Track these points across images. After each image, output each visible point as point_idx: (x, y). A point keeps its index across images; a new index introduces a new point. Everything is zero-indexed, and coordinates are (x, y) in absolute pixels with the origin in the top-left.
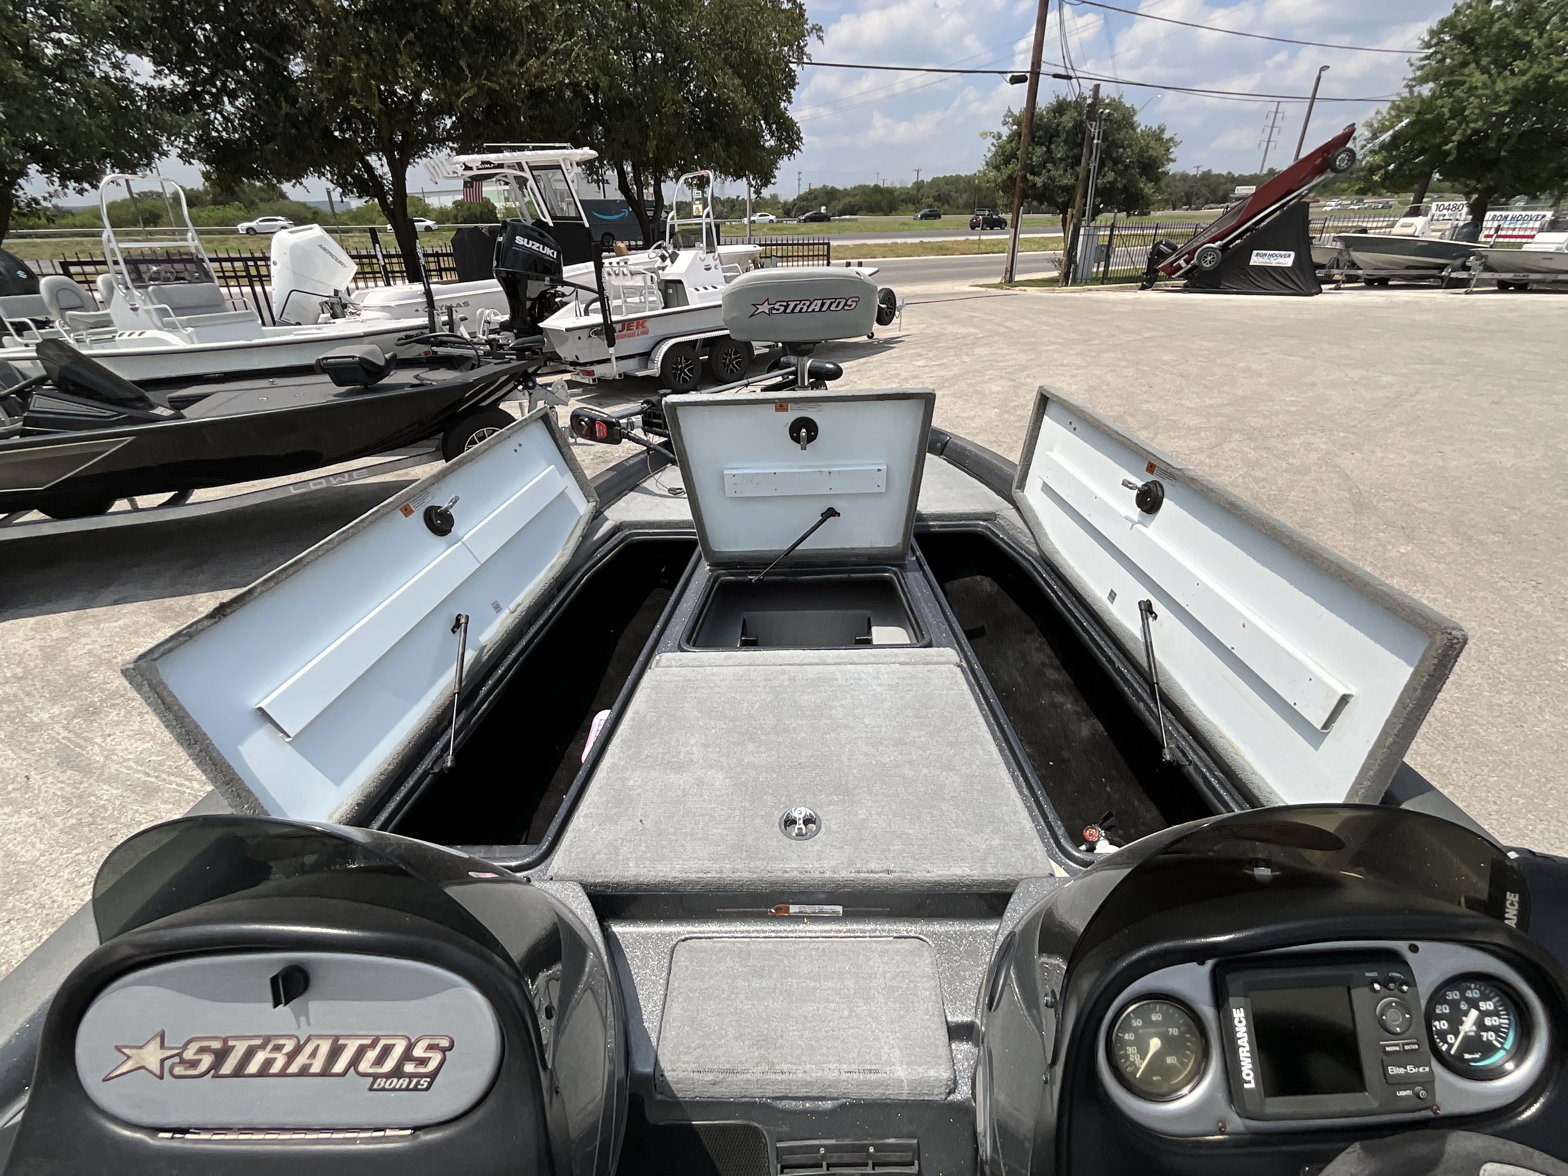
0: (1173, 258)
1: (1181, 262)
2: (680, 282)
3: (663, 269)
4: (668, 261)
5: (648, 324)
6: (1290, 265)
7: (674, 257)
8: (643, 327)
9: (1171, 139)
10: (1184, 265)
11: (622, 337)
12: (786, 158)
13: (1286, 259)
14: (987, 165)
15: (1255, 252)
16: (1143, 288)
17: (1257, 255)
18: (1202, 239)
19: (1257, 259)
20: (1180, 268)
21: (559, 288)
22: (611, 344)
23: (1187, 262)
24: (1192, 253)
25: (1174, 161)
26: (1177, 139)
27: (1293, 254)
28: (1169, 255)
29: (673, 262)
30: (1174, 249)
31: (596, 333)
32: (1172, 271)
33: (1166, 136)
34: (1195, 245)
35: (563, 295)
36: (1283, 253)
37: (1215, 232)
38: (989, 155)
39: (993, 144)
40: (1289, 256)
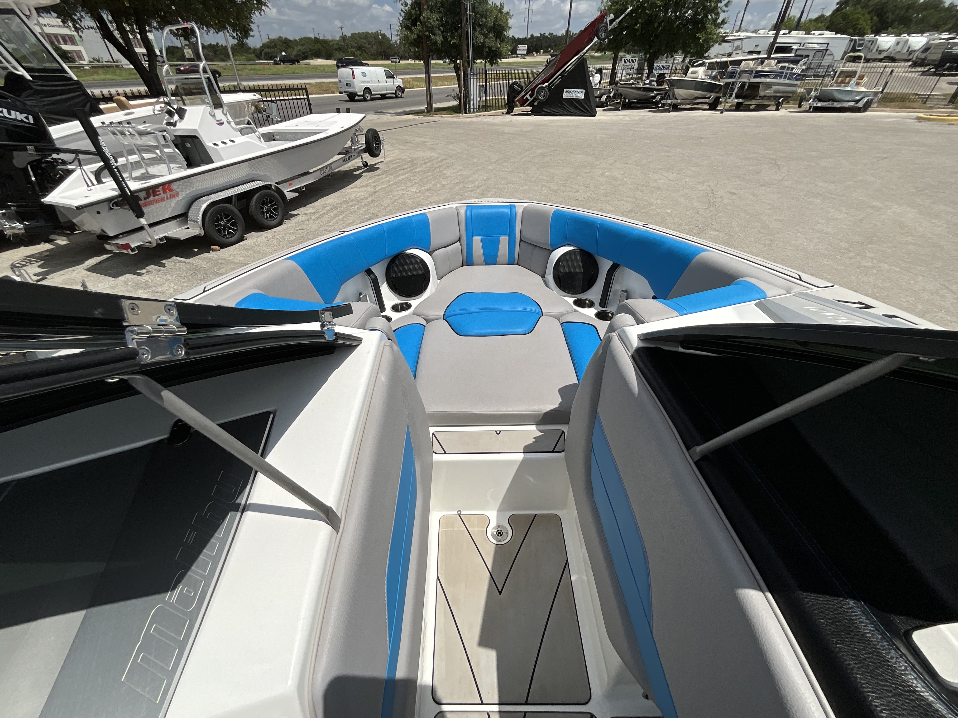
0: (523, 93)
1: (528, 96)
2: (196, 137)
3: (174, 124)
4: (176, 117)
5: (174, 186)
6: (583, 98)
7: (181, 113)
8: (171, 190)
9: (508, 13)
10: (529, 98)
11: (150, 203)
12: (257, 13)
13: (580, 94)
14: (401, 26)
15: (565, 90)
16: (508, 113)
17: (566, 91)
18: (537, 82)
19: (567, 94)
20: (527, 100)
21: (54, 156)
22: (140, 214)
23: (531, 96)
24: (533, 90)
25: (510, 28)
26: (511, 13)
27: (584, 91)
28: (520, 92)
29: (181, 117)
30: (522, 88)
31: (117, 204)
32: (523, 103)
33: (505, 10)
34: (534, 85)
35: (64, 163)
36: (579, 90)
37: (543, 77)
38: (401, 19)
39: (402, 10)
40: (582, 92)
